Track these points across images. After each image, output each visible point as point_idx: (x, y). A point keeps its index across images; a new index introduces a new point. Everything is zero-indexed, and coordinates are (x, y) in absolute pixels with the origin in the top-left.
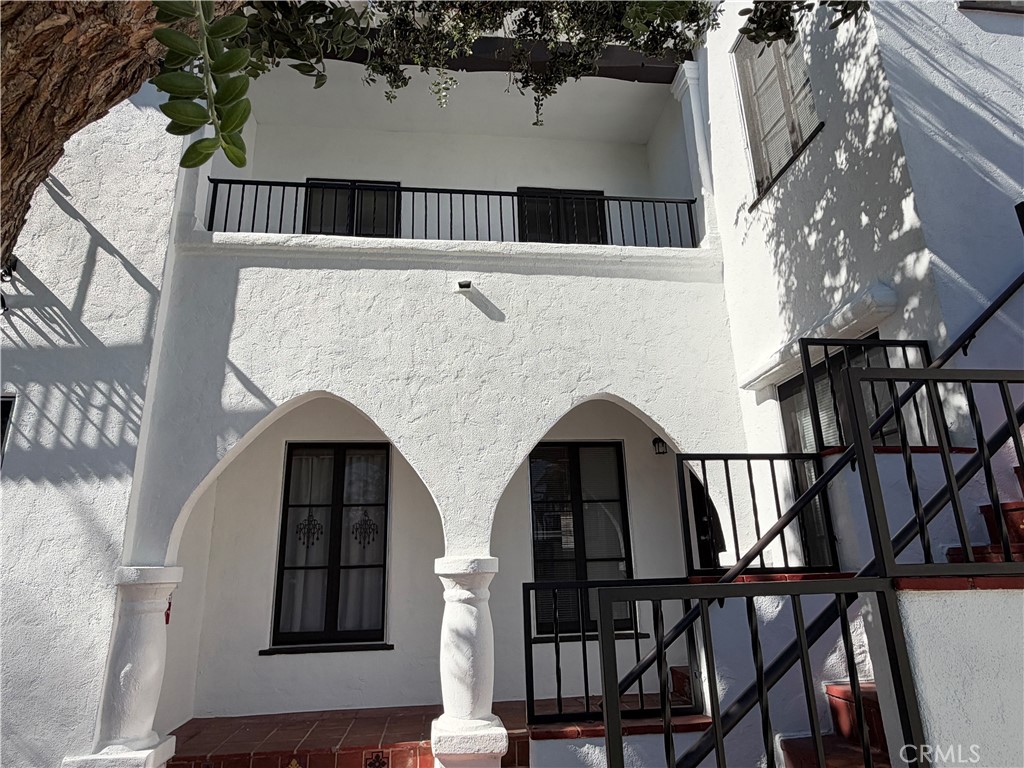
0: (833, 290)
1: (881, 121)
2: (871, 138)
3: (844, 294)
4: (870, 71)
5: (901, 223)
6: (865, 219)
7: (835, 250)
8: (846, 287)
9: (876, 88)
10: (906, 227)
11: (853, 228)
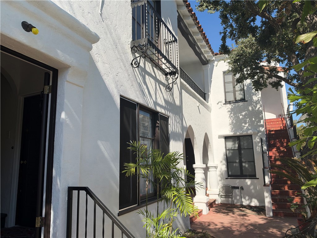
0: (244, 126)
1: (259, 108)
2: (257, 109)
3: (247, 128)
4: (258, 100)
5: (260, 123)
6: (254, 119)
7: (247, 121)
8: (247, 127)
9: (259, 103)
10: (261, 124)
11: (251, 119)
